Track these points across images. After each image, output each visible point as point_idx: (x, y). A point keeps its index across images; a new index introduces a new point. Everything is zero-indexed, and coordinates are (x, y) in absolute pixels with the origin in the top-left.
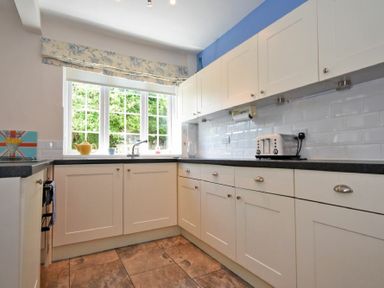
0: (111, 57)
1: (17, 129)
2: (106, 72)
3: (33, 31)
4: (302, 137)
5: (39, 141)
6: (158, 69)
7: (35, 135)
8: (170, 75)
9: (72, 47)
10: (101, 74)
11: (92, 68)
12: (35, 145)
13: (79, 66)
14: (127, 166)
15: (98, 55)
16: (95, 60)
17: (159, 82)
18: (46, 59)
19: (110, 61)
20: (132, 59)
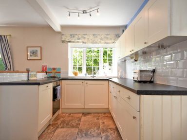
0: (85, 36)
1: (55, 67)
2: (83, 43)
3: (59, 33)
4: (154, 71)
5: (61, 71)
6: (105, 38)
7: (60, 69)
8: (111, 39)
9: (71, 35)
10: (82, 43)
11: (78, 42)
12: (60, 72)
13: (74, 42)
14: (86, 81)
15: (80, 36)
16: (79, 39)
17: (106, 43)
18: (63, 42)
19: (85, 38)
20: (94, 35)
